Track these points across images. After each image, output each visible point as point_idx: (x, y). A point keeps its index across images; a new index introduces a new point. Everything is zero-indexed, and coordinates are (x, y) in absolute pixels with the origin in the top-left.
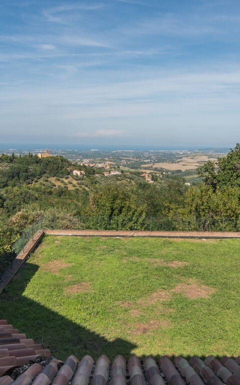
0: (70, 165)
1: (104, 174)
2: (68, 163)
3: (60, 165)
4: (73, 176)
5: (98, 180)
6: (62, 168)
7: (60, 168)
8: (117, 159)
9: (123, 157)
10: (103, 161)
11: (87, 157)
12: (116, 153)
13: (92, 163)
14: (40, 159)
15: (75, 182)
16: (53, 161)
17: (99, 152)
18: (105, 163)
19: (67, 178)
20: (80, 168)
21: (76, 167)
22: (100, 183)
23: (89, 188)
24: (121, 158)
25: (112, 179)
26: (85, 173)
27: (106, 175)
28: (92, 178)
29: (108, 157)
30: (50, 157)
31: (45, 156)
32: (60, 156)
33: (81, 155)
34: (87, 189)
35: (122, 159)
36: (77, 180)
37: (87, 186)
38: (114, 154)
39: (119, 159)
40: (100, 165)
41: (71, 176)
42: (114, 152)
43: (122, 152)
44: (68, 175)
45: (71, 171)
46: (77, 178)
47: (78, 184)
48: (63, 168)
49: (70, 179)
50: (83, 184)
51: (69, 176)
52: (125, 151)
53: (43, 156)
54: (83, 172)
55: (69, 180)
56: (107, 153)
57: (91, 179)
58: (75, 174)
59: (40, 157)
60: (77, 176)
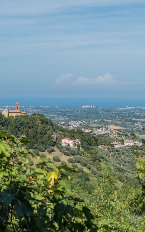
0: (56, 128)
1: (113, 145)
2: (52, 125)
3: (39, 130)
4: (61, 149)
5: (104, 156)
6: (43, 133)
7: (39, 135)
8: (126, 121)
9: (138, 117)
10: (103, 123)
11: (76, 117)
12: (125, 111)
13: (87, 127)
14: (6, 120)
15: (65, 159)
16: (28, 123)
17: (95, 109)
18: (107, 129)
19: (50, 152)
20: (72, 135)
21: (66, 133)
22: (107, 161)
23: (90, 169)
24: (134, 119)
25: (127, 154)
26: (81, 142)
27: (116, 146)
28: (93, 151)
29: (112, 118)
30: (22, 116)
31: (14, 115)
32: (39, 115)
33: (65, 115)
34: (85, 170)
35: (135, 122)
36: (68, 155)
37: (85, 166)
38: (121, 112)
39: (131, 121)
40: (101, 132)
41: (58, 148)
42: (121, 109)
43: (135, 110)
44: (53, 146)
45: (58, 139)
46: (67, 151)
47: (71, 161)
48: (45, 134)
49: (57, 153)
50: (79, 162)
51: (55, 148)
52: (140, 107)
53: (10, 115)
54: (78, 141)
55: (54, 154)
56: (108, 111)
57: (91, 154)
58: (64, 145)
59: (6, 116)
60: (68, 147)
